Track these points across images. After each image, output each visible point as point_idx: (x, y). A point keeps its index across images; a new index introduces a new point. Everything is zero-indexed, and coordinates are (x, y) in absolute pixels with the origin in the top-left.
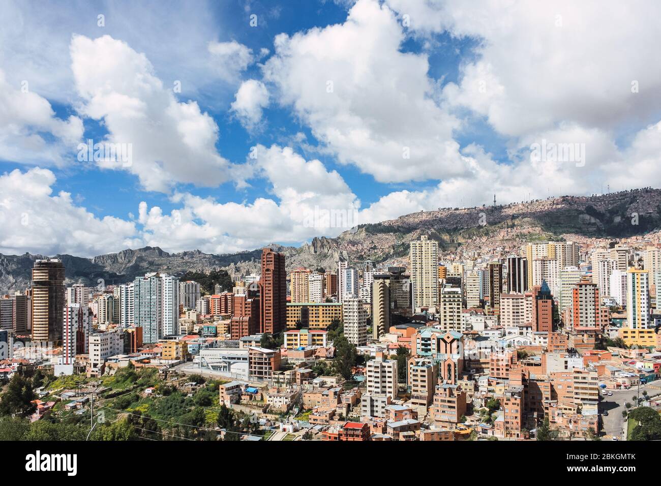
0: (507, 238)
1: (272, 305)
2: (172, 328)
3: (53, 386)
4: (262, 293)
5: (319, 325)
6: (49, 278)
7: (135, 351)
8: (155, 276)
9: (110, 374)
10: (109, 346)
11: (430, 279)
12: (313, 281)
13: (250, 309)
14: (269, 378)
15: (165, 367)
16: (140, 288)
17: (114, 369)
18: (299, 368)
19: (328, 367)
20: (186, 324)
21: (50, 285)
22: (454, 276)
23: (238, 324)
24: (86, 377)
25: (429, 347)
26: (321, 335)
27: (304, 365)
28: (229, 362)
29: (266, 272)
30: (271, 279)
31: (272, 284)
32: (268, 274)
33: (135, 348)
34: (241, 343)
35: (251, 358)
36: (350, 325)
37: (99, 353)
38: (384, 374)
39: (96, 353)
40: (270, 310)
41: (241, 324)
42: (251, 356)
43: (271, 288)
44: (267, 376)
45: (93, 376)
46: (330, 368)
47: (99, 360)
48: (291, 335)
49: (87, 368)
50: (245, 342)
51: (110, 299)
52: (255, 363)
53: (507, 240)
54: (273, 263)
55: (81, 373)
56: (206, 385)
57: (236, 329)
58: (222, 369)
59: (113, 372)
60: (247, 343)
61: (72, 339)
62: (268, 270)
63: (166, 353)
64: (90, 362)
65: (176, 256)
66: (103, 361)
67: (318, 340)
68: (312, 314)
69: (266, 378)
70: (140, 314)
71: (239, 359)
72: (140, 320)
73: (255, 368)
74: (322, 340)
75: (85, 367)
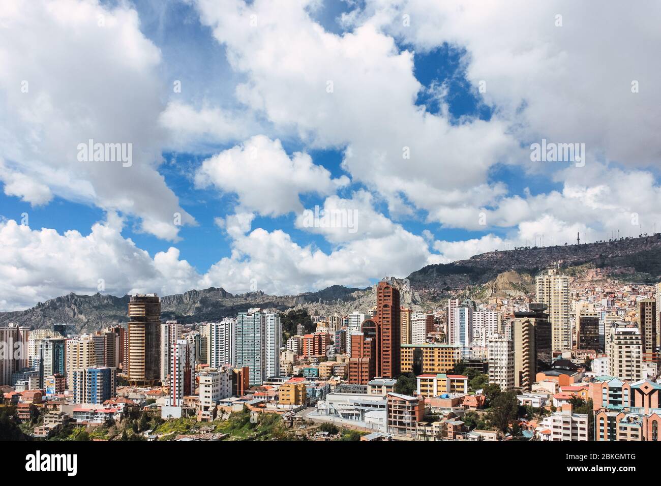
0: (597, 278)
1: (390, 346)
2: (274, 369)
3: (161, 430)
4: (379, 332)
5: (434, 369)
6: (146, 314)
7: (242, 393)
8: (258, 311)
9: (223, 418)
10: (219, 388)
11: (560, 320)
12: (416, 321)
13: (369, 350)
14: (412, 430)
15: (289, 414)
16: (243, 325)
17: (227, 414)
18: (448, 419)
19: (480, 419)
20: (285, 365)
21: (146, 321)
22: (589, 316)
23: (356, 366)
24: (197, 422)
25: (619, 399)
26: (462, 381)
27: (452, 416)
28: (362, 410)
29: (384, 309)
30: (390, 316)
31: (390, 322)
32: (386, 310)
33: (242, 390)
34: (369, 388)
35: (390, 406)
36: (496, 370)
37: (210, 394)
38: (575, 431)
39: (207, 394)
40: (388, 351)
41: (360, 366)
42: (390, 403)
43: (390, 327)
44: (411, 428)
45: (203, 420)
46: (483, 420)
47: (211, 403)
48: (425, 380)
49: (197, 411)
50: (374, 386)
51: (197, 338)
52: (395, 412)
53: (597, 281)
54: (391, 298)
55: (190, 416)
56: (341, 436)
57: (355, 372)
58: (354, 417)
59: (226, 417)
60: (377, 388)
61: (180, 379)
62: (386, 306)
63: (283, 397)
64: (200, 404)
65: (239, 297)
66: (215, 404)
67: (458, 387)
68: (427, 356)
69: (410, 429)
70: (243, 354)
71: (375, 406)
72: (243, 360)
73: (395, 417)
74: (462, 387)
75: (195, 409)
